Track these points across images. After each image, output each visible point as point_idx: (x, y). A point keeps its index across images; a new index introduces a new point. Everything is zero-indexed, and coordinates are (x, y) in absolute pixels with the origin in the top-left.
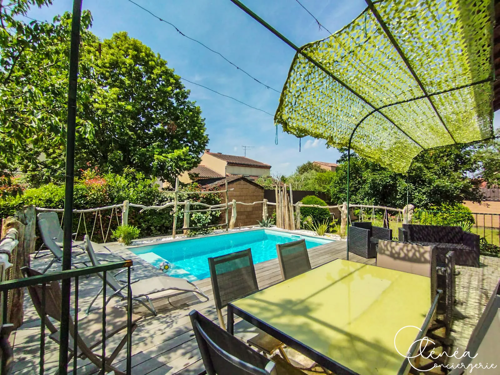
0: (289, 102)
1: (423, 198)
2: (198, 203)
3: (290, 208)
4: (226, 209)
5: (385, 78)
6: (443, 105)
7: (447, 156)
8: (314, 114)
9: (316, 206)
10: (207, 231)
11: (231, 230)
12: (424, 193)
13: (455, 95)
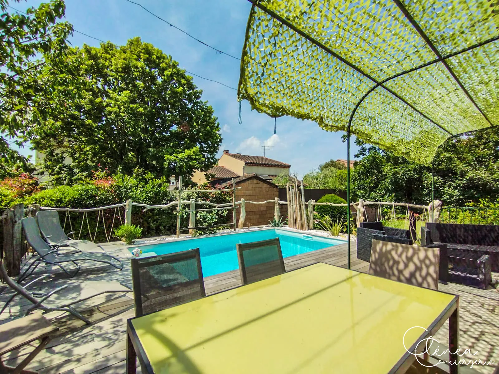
0: (253, 72)
1: (454, 193)
2: (207, 202)
3: (302, 207)
4: (233, 209)
5: (378, 36)
6: (465, 71)
7: (485, 144)
8: (293, 88)
9: (329, 203)
10: (213, 230)
11: (240, 230)
12: (456, 188)
13: (478, 55)
